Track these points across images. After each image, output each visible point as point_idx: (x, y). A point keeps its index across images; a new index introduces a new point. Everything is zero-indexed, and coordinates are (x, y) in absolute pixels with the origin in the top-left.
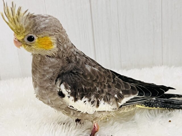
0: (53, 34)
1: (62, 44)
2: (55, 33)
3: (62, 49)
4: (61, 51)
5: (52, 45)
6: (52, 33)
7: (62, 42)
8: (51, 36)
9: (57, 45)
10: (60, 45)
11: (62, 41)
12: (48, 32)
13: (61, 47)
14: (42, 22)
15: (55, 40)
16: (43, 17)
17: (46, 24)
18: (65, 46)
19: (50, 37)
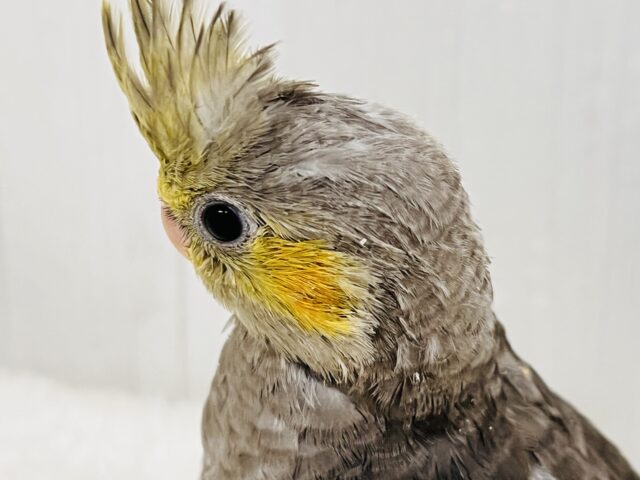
0: (363, 242)
1: (411, 327)
2: (376, 241)
3: (404, 361)
4: (397, 370)
5: (346, 311)
6: (355, 236)
7: (413, 318)
8: (347, 249)
9: (376, 323)
10: (402, 332)
11: (417, 309)
12: (328, 215)
13: (401, 346)
14: (321, 140)
15: (371, 290)
16: (351, 117)
17: (336, 162)
18: (433, 349)
19: (340, 255)
